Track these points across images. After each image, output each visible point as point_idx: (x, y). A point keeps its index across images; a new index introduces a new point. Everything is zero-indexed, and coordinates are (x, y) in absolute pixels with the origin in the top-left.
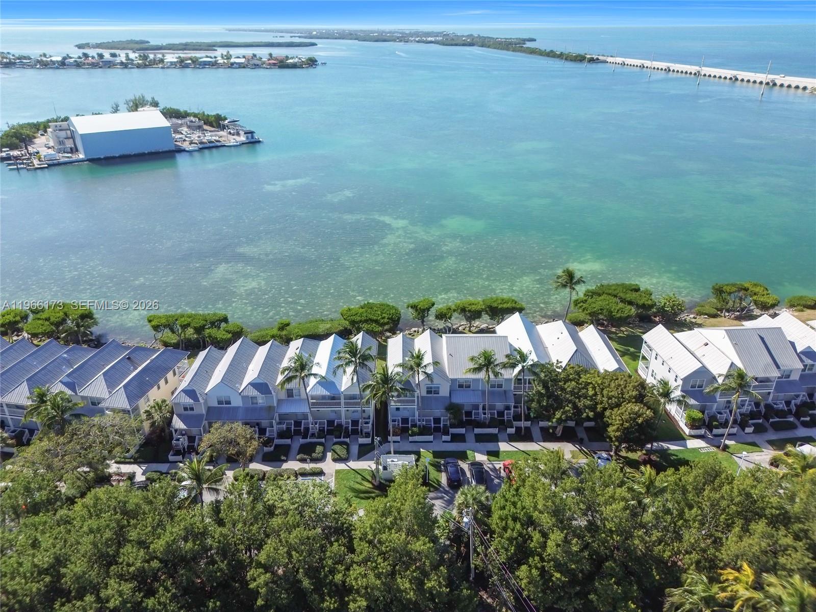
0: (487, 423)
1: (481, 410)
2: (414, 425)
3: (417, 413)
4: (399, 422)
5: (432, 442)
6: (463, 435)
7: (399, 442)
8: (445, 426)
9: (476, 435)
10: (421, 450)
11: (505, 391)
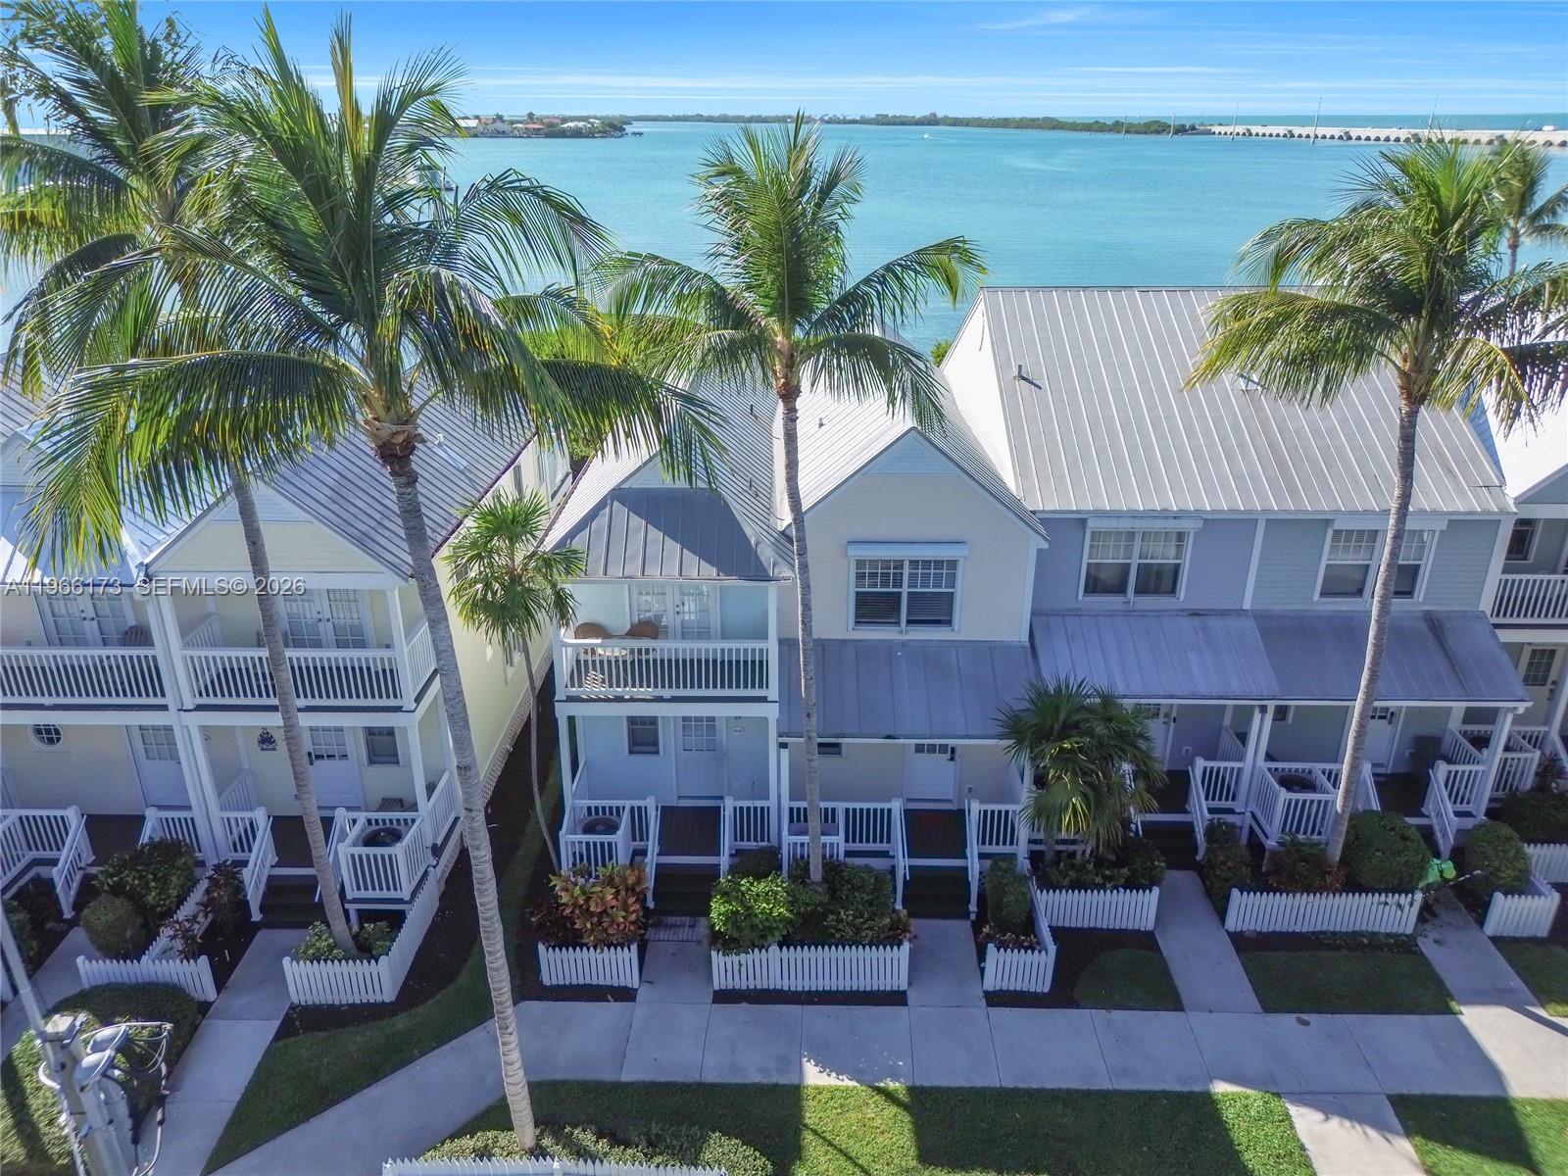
0: (1336, 852)
1: (1254, 760)
2: (760, 863)
3: (779, 767)
4: (638, 830)
5: (897, 998)
6: (1145, 941)
7: (625, 994)
8: (998, 864)
9: (1241, 942)
10: (814, 1076)
11: (1435, 625)
